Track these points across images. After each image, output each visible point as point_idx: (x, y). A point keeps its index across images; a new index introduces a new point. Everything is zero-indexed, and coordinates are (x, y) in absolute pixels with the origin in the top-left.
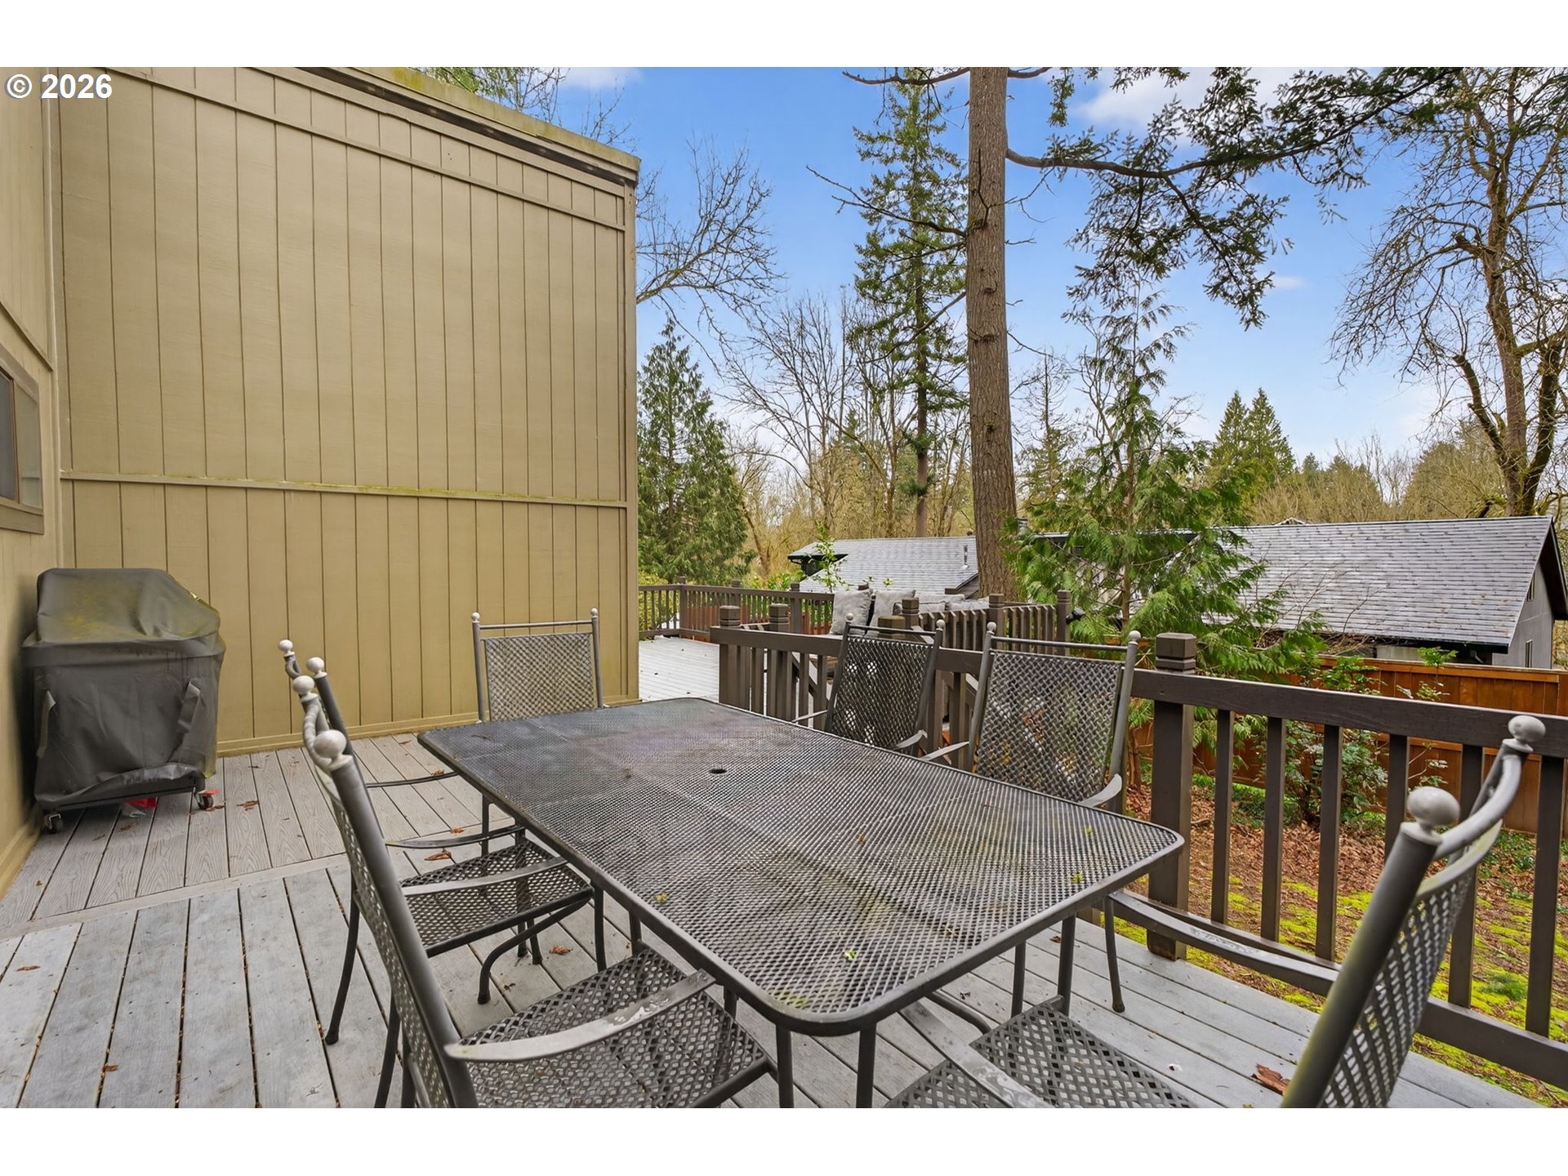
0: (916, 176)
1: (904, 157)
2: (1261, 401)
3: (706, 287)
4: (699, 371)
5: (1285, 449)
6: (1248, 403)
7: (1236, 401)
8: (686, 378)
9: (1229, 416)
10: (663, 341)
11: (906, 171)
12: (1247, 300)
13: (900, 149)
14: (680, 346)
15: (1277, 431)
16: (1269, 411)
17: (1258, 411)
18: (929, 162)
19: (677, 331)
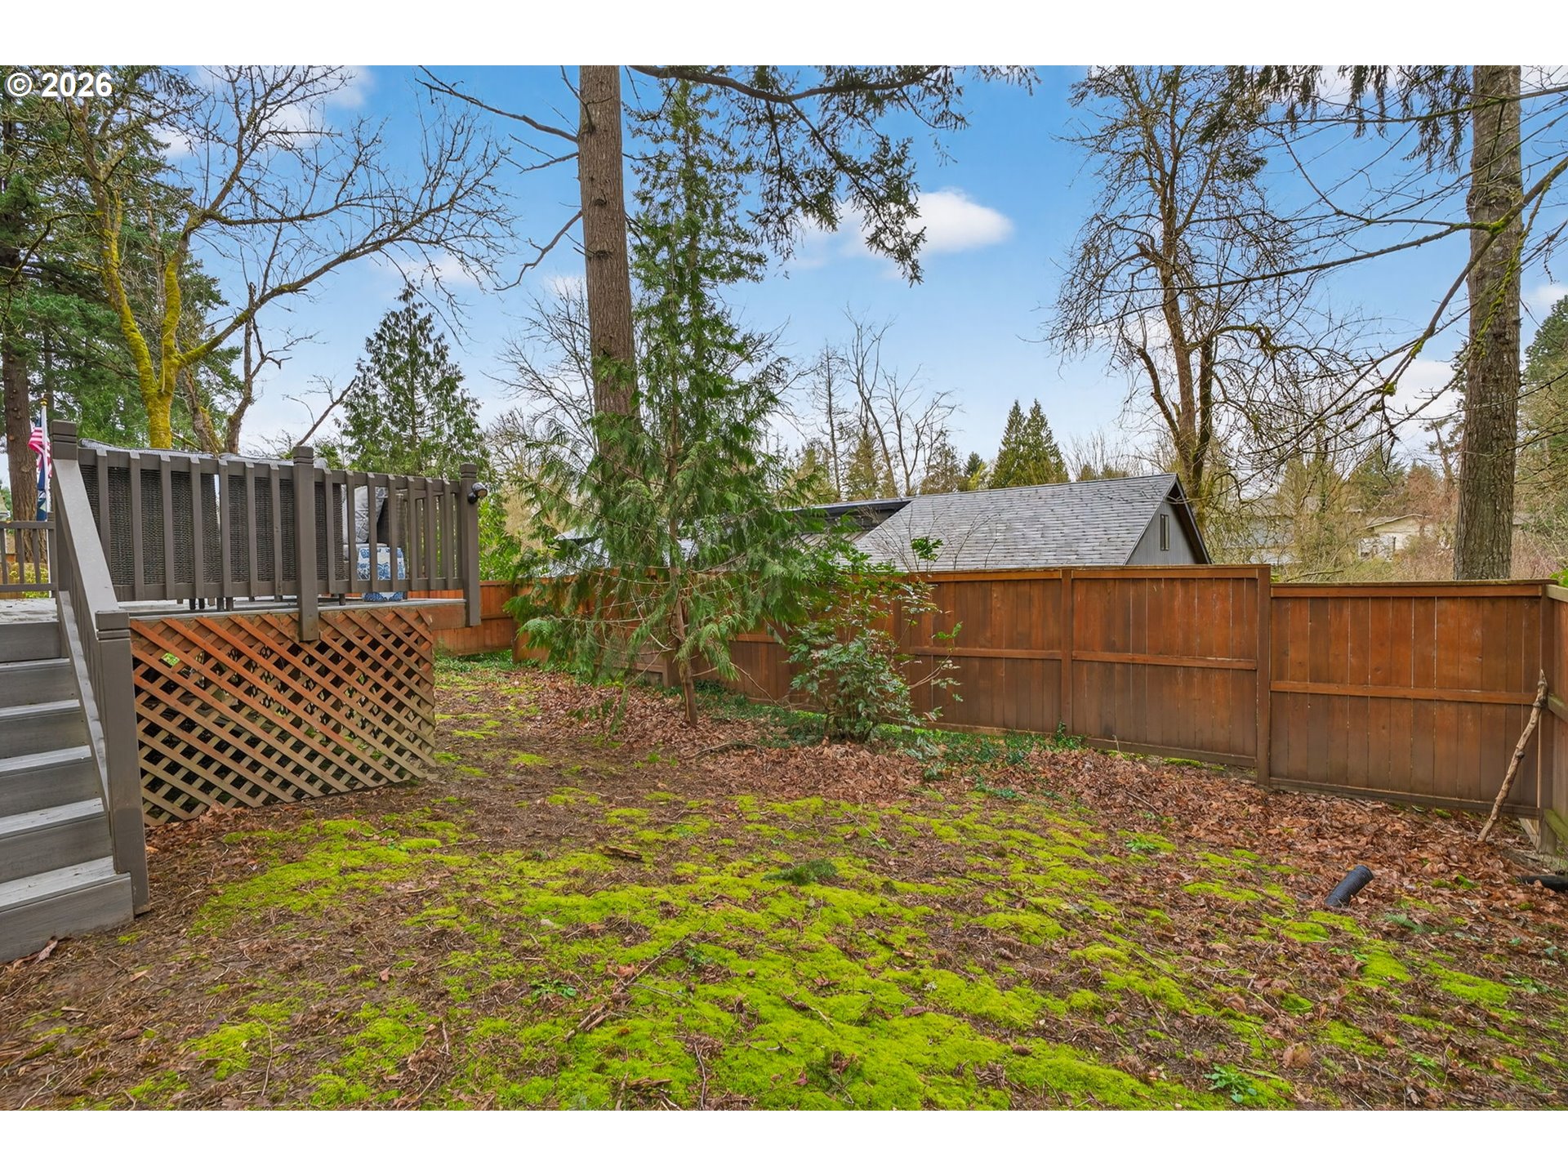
0: (690, 161)
1: (674, 137)
2: (1036, 410)
3: (430, 242)
4: (444, 342)
5: (1057, 454)
6: (1026, 412)
7: (1017, 408)
8: (430, 348)
9: (1011, 423)
10: (401, 306)
11: (678, 153)
12: (903, 254)
13: (670, 131)
14: (422, 314)
15: (1049, 438)
16: (1043, 419)
17: (1034, 419)
18: (703, 147)
19: (416, 299)
